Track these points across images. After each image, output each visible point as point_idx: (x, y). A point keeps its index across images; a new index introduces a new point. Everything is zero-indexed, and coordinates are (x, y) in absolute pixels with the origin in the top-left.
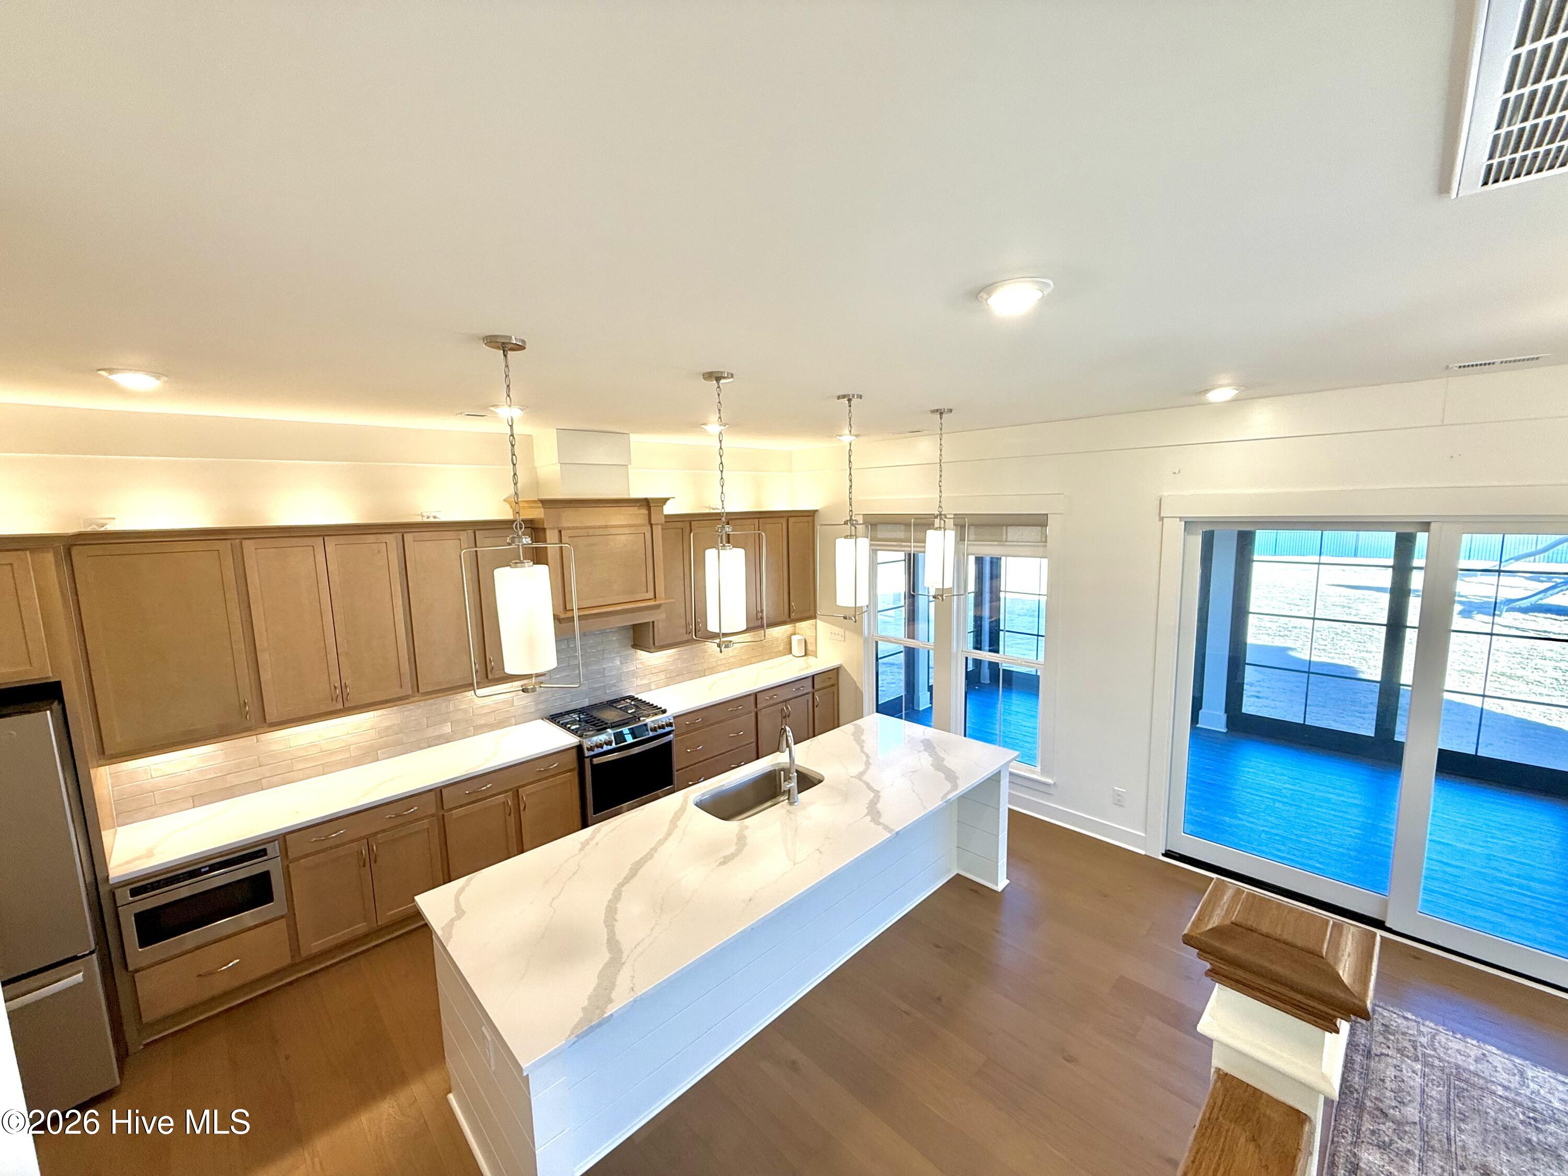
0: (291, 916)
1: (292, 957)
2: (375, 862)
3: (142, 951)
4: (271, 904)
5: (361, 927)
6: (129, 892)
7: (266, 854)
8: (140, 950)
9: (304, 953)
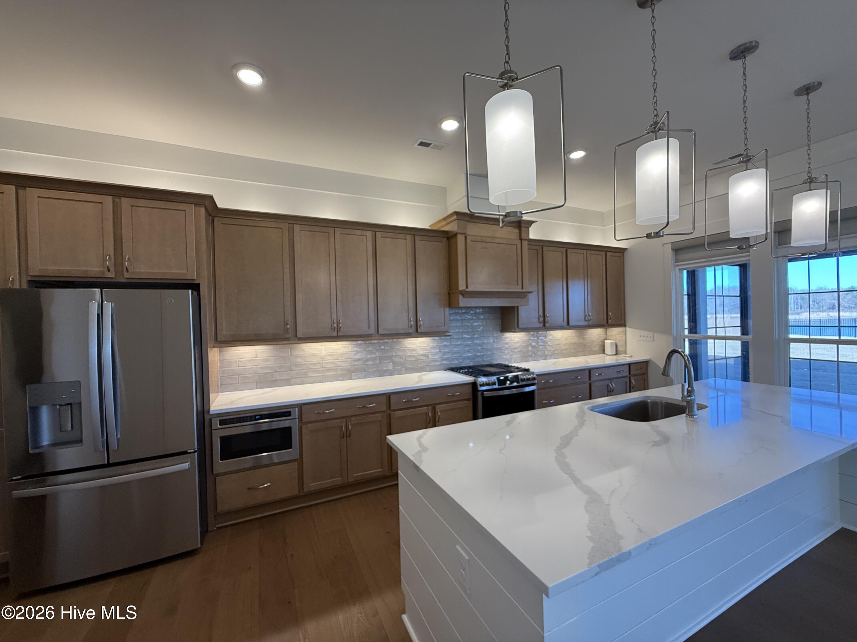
0: (300, 461)
1: (299, 491)
2: (349, 436)
3: (222, 463)
4: (291, 450)
5: (338, 480)
6: (218, 422)
7: (290, 415)
8: (220, 461)
9: (306, 490)
